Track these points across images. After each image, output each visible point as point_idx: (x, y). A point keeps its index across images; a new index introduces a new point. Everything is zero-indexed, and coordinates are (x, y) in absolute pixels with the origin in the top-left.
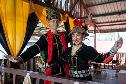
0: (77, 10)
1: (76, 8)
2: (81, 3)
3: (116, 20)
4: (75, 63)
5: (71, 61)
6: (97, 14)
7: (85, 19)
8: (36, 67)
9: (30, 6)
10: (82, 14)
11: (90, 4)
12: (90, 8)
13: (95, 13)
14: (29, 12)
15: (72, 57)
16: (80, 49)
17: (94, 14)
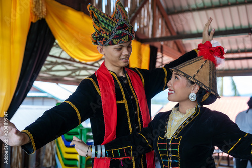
0: (146, 20)
1: (142, 16)
2: (155, 5)
3: (241, 47)
4: (177, 159)
5: (164, 152)
6: (190, 31)
7: (162, 43)
8: (45, 161)
9: (34, 3)
10: (156, 31)
11: (174, 7)
12: (175, 16)
13: (187, 29)
14: (32, 18)
15: (169, 140)
16: (190, 119)
17: (184, 31)
